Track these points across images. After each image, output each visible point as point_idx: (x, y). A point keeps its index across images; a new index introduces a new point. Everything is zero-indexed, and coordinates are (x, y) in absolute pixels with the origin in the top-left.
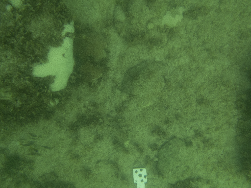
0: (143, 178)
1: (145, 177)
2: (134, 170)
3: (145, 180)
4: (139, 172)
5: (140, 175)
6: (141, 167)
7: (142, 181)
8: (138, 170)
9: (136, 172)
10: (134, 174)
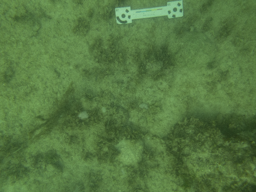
0: (173, 13)
1: (174, 16)
2: (181, 2)
3: (170, 16)
4: (179, 8)
5: (175, 10)
6: (184, 10)
7: (169, 12)
8: (181, 7)
9: (179, 5)
10: (177, 2)
